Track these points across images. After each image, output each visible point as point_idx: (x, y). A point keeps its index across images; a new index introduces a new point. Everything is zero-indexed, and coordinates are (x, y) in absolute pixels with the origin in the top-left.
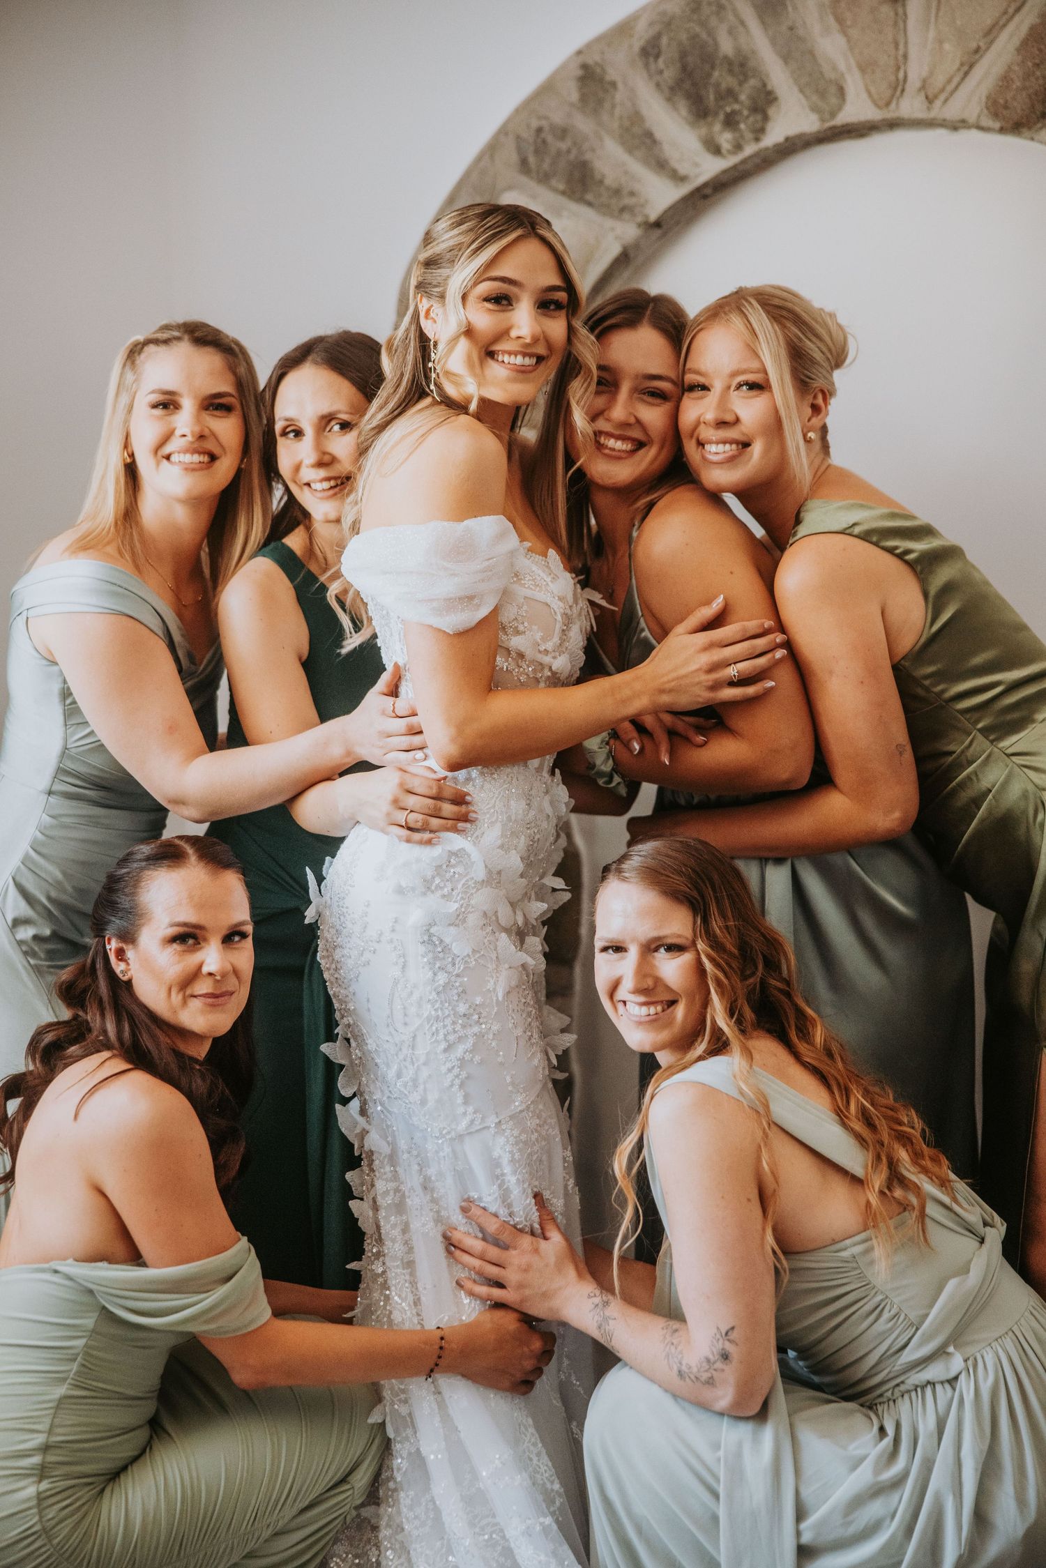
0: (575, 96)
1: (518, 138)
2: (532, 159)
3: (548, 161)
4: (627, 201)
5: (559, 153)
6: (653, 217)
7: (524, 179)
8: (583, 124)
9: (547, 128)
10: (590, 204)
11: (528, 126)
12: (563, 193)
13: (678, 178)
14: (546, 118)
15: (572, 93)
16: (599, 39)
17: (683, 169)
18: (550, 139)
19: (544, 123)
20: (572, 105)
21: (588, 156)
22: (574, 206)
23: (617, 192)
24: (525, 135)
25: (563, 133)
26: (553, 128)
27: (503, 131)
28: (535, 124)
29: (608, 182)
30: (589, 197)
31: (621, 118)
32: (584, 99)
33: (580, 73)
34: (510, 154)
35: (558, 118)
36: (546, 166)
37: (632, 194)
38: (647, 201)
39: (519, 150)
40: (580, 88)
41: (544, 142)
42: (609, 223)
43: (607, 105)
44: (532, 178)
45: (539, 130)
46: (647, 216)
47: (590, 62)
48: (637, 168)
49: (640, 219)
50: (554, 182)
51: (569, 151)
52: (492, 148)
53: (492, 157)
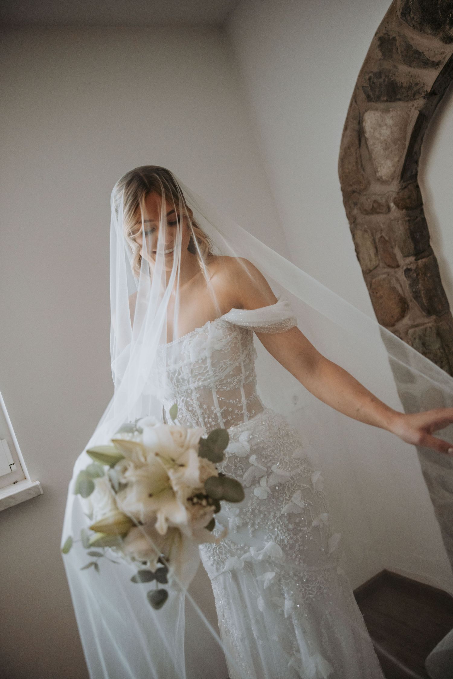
0: (380, 55)
1: (363, 87)
2: (371, 94)
3: (377, 90)
4: (415, 89)
5: (380, 84)
6: (429, 90)
7: (371, 103)
8: (387, 65)
9: (372, 76)
10: (400, 100)
11: (365, 79)
12: (387, 101)
13: (435, 65)
14: (372, 72)
15: (378, 54)
16: (382, 23)
17: (436, 60)
18: (375, 81)
19: (371, 74)
20: (380, 59)
21: (392, 79)
22: (393, 104)
23: (410, 87)
24: (365, 85)
25: (379, 74)
26: (375, 74)
27: (357, 88)
28: (367, 77)
29: (405, 85)
30: (399, 96)
31: (402, 52)
32: (384, 54)
33: (379, 43)
34: (362, 96)
35: (376, 69)
36: (377, 93)
37: (417, 84)
38: (424, 84)
39: (365, 92)
40: (381, 50)
41: (373, 83)
42: (410, 104)
43: (394, 50)
44: (373, 102)
45: (370, 79)
46: (427, 91)
47: (381, 35)
48: (415, 71)
49: (423, 95)
50: (382, 98)
51: (384, 81)
52: (355, 98)
53: (356, 102)
